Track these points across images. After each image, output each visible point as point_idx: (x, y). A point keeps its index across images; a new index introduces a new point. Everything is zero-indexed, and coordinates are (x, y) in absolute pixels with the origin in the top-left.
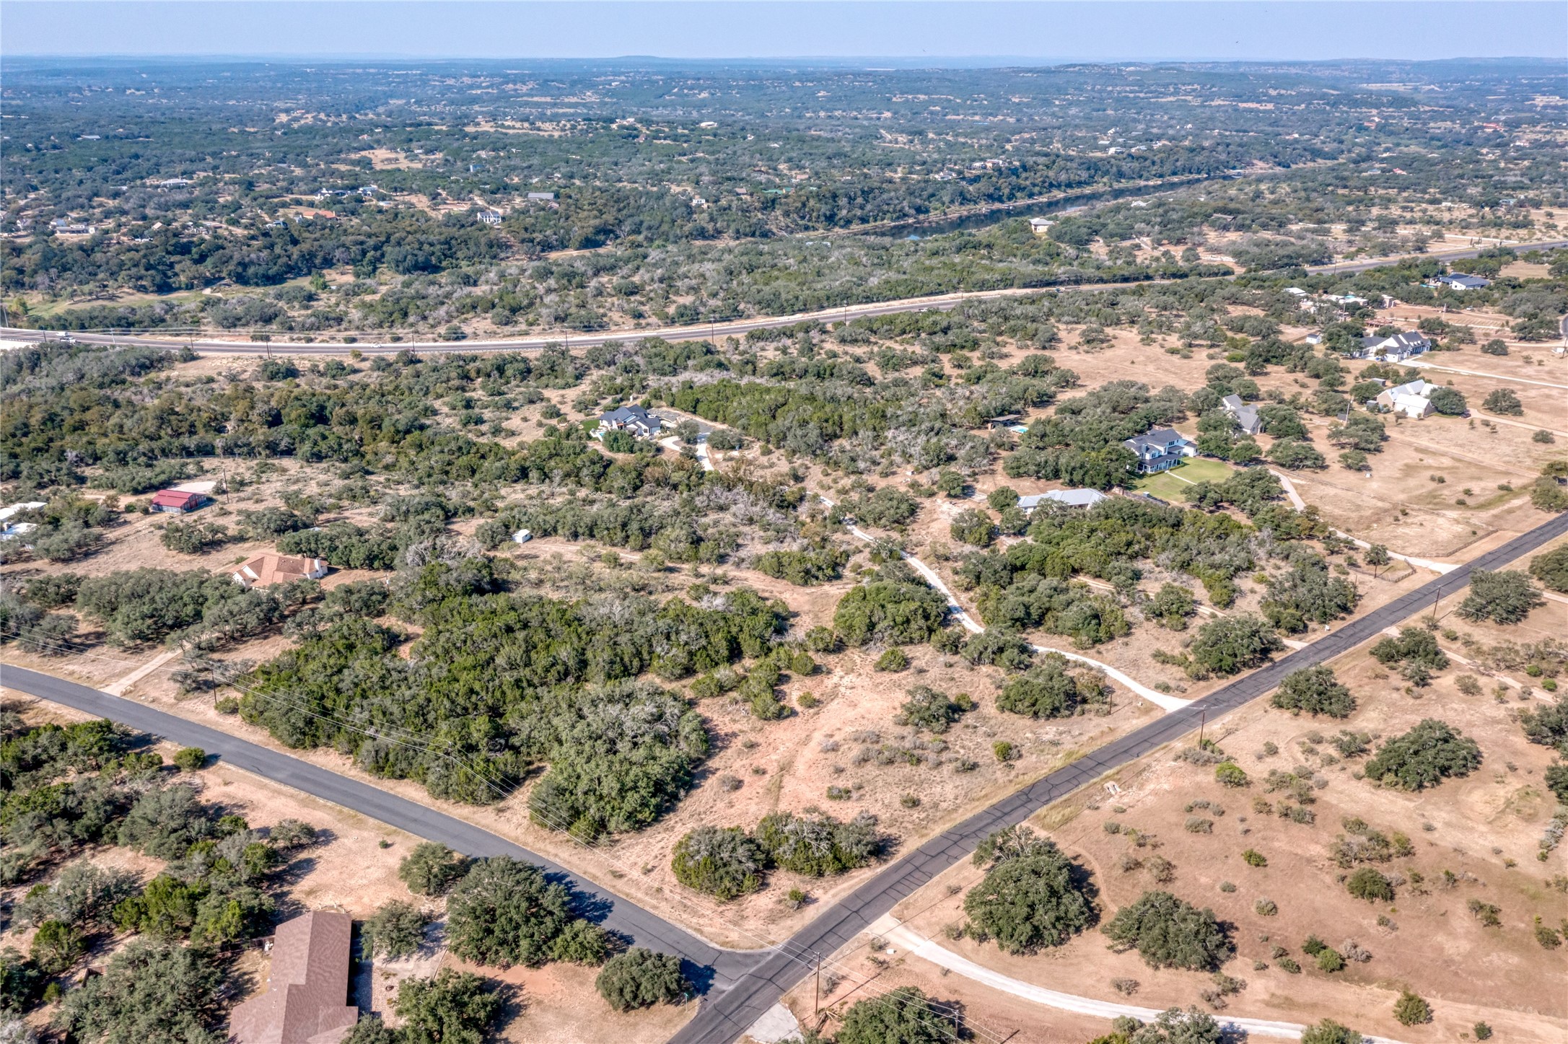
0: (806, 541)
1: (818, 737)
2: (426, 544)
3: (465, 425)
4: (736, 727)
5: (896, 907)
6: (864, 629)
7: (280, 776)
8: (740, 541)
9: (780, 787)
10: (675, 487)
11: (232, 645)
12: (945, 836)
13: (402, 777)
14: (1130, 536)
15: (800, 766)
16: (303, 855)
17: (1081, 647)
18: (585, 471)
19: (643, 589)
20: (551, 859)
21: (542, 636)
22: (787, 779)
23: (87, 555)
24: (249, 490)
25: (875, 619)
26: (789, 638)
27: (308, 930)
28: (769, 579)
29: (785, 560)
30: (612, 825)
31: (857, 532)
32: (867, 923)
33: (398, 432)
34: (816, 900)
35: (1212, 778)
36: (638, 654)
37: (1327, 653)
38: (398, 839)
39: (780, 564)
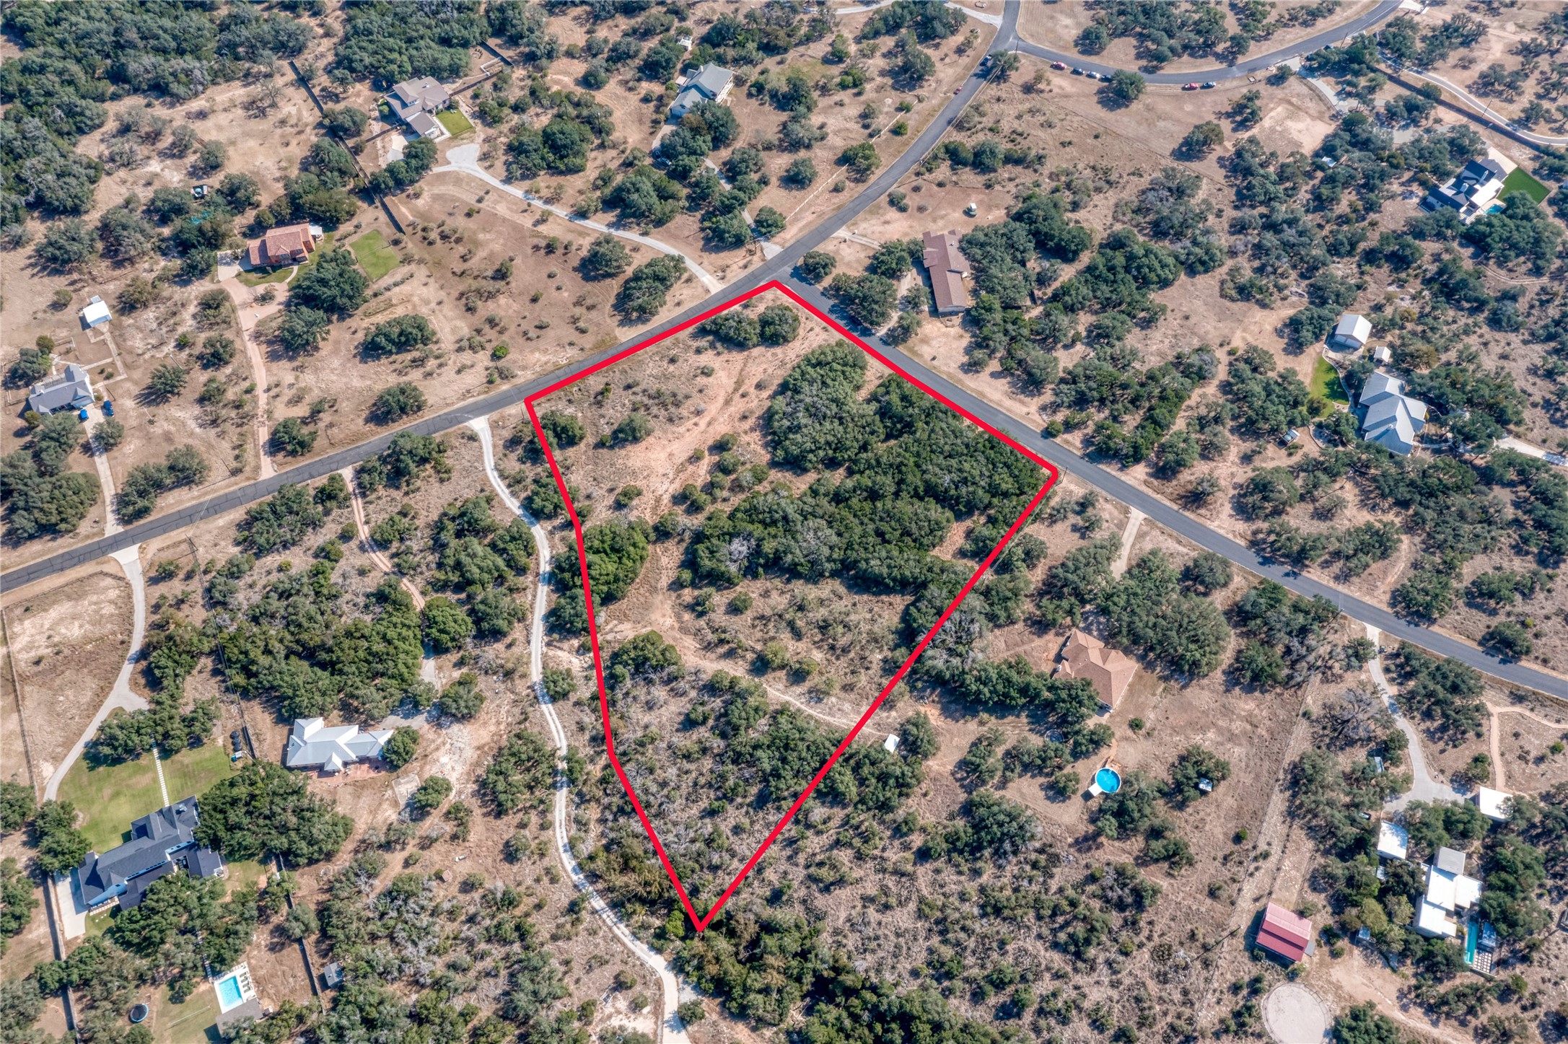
1: (703, 425)
4: (749, 438)
9: (736, 382)
17: (490, 501)
22: (731, 389)
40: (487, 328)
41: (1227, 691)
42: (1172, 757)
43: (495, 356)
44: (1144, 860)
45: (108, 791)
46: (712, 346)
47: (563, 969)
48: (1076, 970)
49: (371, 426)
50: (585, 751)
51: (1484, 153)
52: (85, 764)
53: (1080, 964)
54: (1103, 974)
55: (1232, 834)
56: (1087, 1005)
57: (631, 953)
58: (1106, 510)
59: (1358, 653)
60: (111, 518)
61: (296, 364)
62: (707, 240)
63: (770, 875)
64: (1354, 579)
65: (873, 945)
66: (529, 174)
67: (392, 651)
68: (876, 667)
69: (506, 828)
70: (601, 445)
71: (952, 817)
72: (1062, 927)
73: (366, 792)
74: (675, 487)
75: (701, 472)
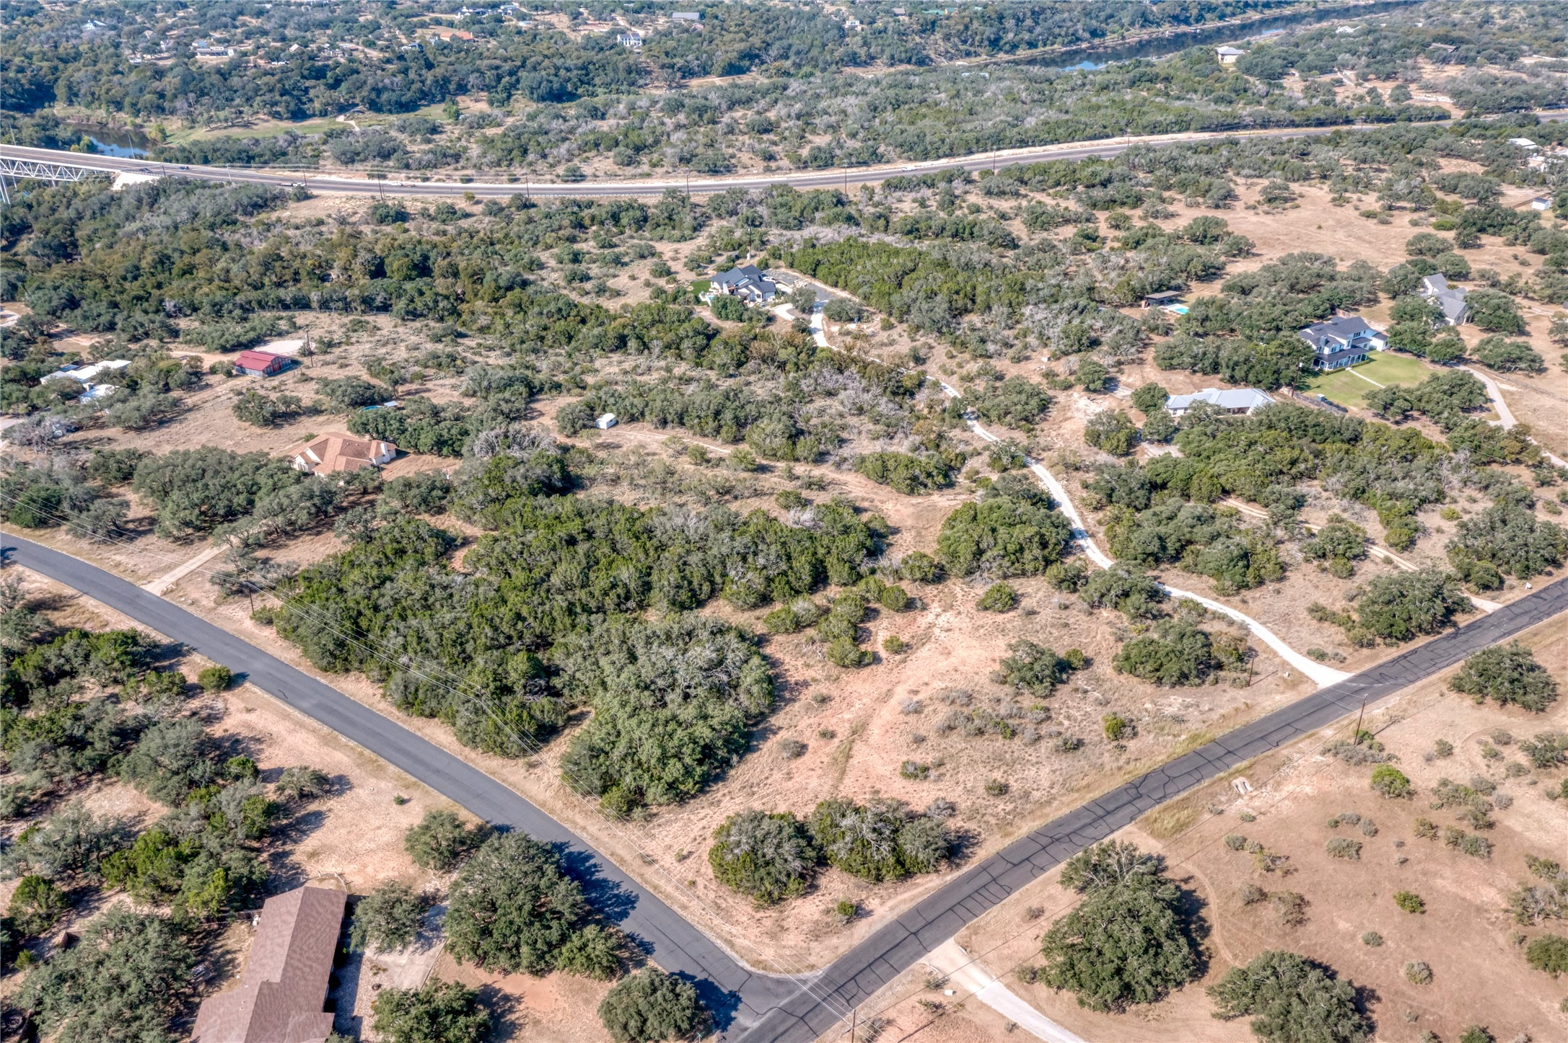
0: (918, 439)
1: (901, 693)
2: (497, 431)
3: (570, 282)
4: (809, 674)
5: (963, 931)
6: (969, 557)
7: (305, 705)
8: (845, 435)
9: (849, 757)
10: (782, 366)
11: (283, 540)
12: (1031, 838)
13: (432, 715)
14: (1296, 453)
15: (875, 731)
16: (313, 807)
17: (1223, 593)
18: (686, 344)
19: (728, 492)
20: (578, 832)
21: (607, 550)
22: (858, 746)
23: (161, 423)
24: (337, 351)
25: (983, 545)
26: (883, 562)
27: (295, 910)
28: (871, 484)
29: (891, 465)
30: (649, 797)
31: (978, 429)
32: (926, 950)
33: (499, 288)
34: (869, 913)
35: (1366, 782)
36: (709, 578)
37: (1526, 619)
38: (416, 794)
39: (885, 469)
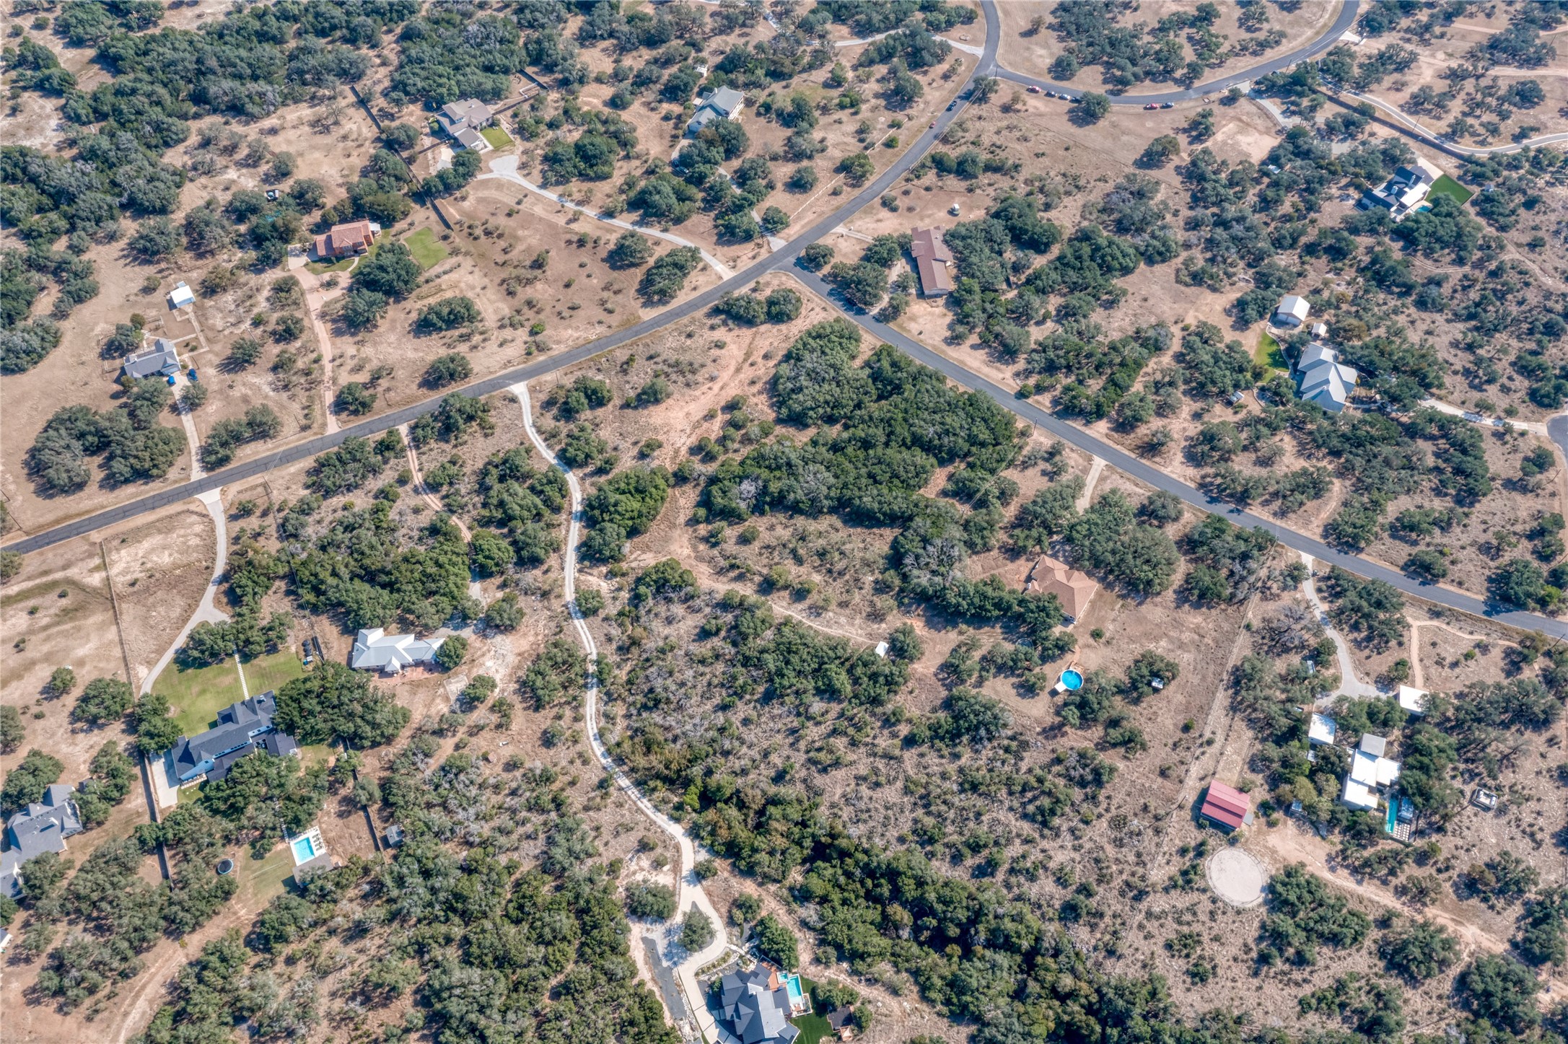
1: (717, 388)
4: (757, 399)
9: (746, 354)
22: (741, 359)
40: (525, 310)
41: (1178, 607)
42: (1128, 661)
43: (533, 333)
44: (1103, 746)
45: (196, 689)
46: (725, 323)
47: (593, 834)
48: (1043, 836)
49: (424, 390)
50: (613, 658)
51: (1413, 162)
52: (175, 667)
53: (1046, 832)
54: (1067, 840)
55: (1181, 724)
56: (1052, 865)
57: (653, 823)
58: (1072, 458)
59: (1294, 575)
60: (196, 466)
61: (359, 338)
62: (720, 235)
63: (776, 759)
64: (1291, 515)
65: (865, 816)
66: (563, 180)
67: (443, 572)
68: (868, 588)
69: (544, 719)
70: (626, 405)
71: (934, 710)
72: (1030, 801)
73: (421, 690)
74: (693, 441)
75: (715, 429)
